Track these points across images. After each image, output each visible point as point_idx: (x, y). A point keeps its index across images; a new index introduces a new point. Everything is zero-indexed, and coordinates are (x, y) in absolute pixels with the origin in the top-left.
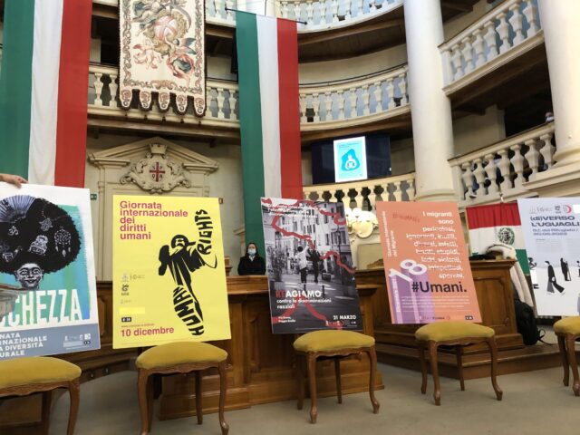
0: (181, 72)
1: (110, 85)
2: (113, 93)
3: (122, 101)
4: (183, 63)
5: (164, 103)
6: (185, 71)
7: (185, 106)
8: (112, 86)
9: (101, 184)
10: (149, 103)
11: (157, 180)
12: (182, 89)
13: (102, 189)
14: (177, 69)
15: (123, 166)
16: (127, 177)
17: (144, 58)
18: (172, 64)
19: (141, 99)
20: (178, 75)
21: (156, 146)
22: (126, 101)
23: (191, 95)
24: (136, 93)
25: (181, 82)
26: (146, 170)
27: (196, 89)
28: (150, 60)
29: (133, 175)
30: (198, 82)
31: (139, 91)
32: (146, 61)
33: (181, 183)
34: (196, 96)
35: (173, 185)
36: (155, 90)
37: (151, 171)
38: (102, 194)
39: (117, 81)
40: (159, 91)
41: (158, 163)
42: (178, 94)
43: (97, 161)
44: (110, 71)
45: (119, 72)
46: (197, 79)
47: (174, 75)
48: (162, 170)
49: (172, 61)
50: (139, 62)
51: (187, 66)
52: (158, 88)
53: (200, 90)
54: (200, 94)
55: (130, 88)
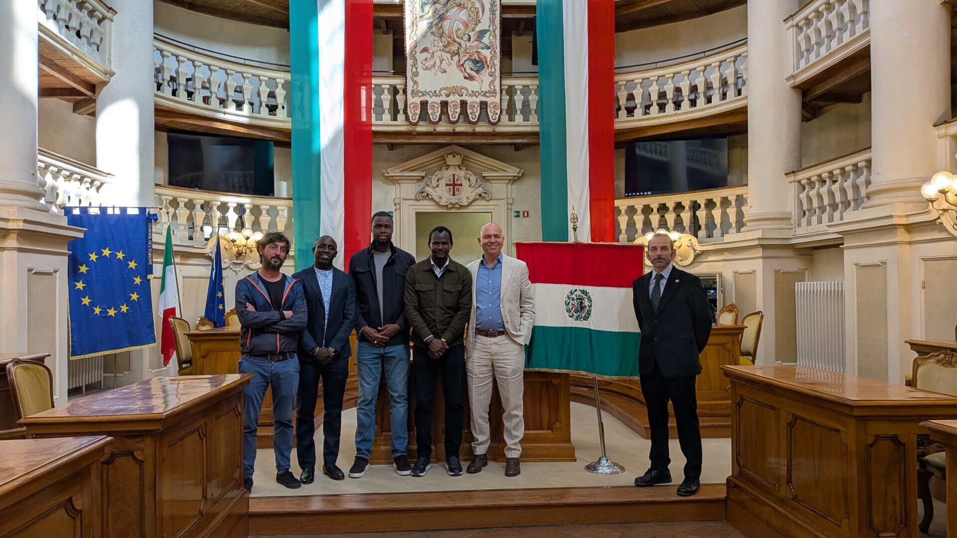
0: (473, 73)
1: (398, 97)
2: (401, 106)
3: (410, 115)
4: (475, 62)
5: (454, 112)
6: (477, 72)
7: (477, 114)
8: (400, 97)
9: (397, 201)
10: (438, 114)
11: (454, 194)
12: (474, 94)
13: (398, 206)
14: (468, 70)
15: (418, 180)
16: (422, 192)
17: (432, 62)
18: (462, 65)
19: (430, 112)
20: (470, 78)
21: (450, 156)
22: (414, 114)
23: (484, 99)
24: (424, 104)
25: (472, 86)
26: (442, 183)
27: (490, 92)
28: (438, 63)
29: (429, 190)
30: (492, 82)
31: (427, 102)
32: (434, 66)
33: (480, 195)
34: (489, 100)
35: (472, 199)
36: (444, 98)
37: (447, 185)
38: (398, 211)
39: (405, 92)
40: (449, 99)
41: (454, 175)
42: (469, 100)
43: (392, 176)
44: (398, 81)
45: (406, 82)
46: (491, 78)
47: (465, 78)
48: (459, 182)
49: (461, 63)
50: (427, 69)
51: (479, 64)
52: (448, 96)
53: (494, 92)
54: (495, 97)
55: (418, 100)
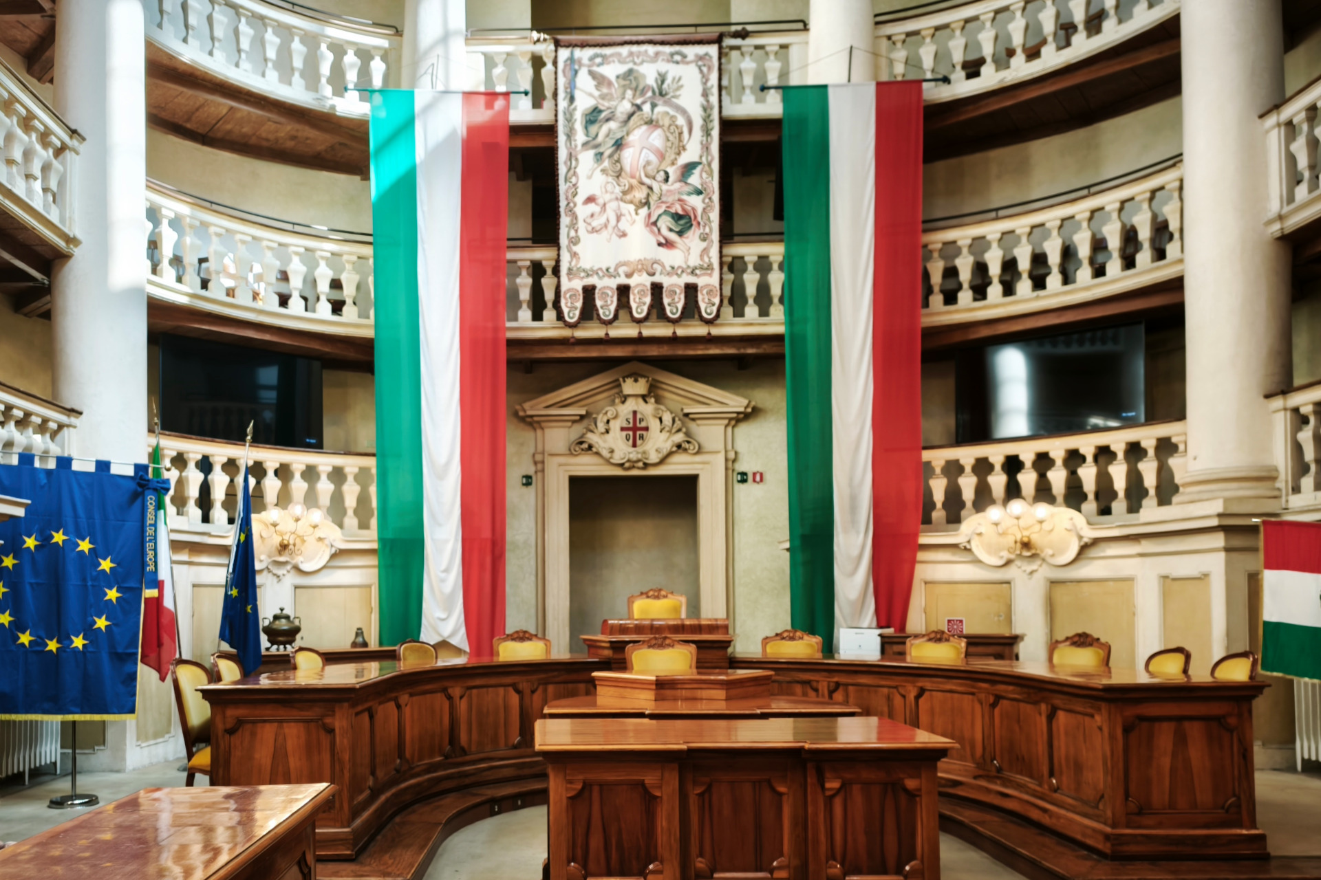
1: (544, 281)
2: (549, 296)
3: (565, 310)
5: (640, 304)
7: (680, 305)
8: (547, 282)
9: (539, 458)
10: (613, 307)
11: (634, 445)
12: (674, 271)
13: (540, 466)
15: (574, 422)
16: (581, 443)
17: (603, 220)
19: (599, 303)
21: (629, 381)
22: (572, 308)
23: (691, 279)
24: (589, 292)
25: (672, 258)
26: (615, 426)
27: (701, 268)
28: (613, 221)
29: (592, 438)
30: (705, 251)
31: (593, 288)
32: (606, 226)
33: (679, 446)
34: (701, 281)
35: (665, 452)
36: (623, 280)
37: (623, 429)
38: (540, 475)
39: (556, 271)
40: (632, 282)
41: (635, 413)
42: (666, 281)
43: (532, 416)
44: (543, 254)
45: (559, 255)
46: (704, 244)
48: (643, 424)
50: (594, 230)
52: (629, 276)
53: (710, 267)
54: (710, 275)
55: (578, 284)
